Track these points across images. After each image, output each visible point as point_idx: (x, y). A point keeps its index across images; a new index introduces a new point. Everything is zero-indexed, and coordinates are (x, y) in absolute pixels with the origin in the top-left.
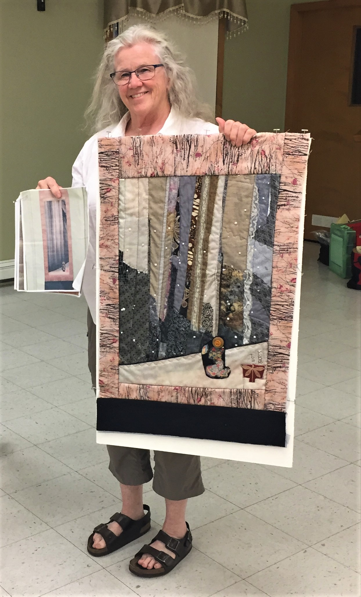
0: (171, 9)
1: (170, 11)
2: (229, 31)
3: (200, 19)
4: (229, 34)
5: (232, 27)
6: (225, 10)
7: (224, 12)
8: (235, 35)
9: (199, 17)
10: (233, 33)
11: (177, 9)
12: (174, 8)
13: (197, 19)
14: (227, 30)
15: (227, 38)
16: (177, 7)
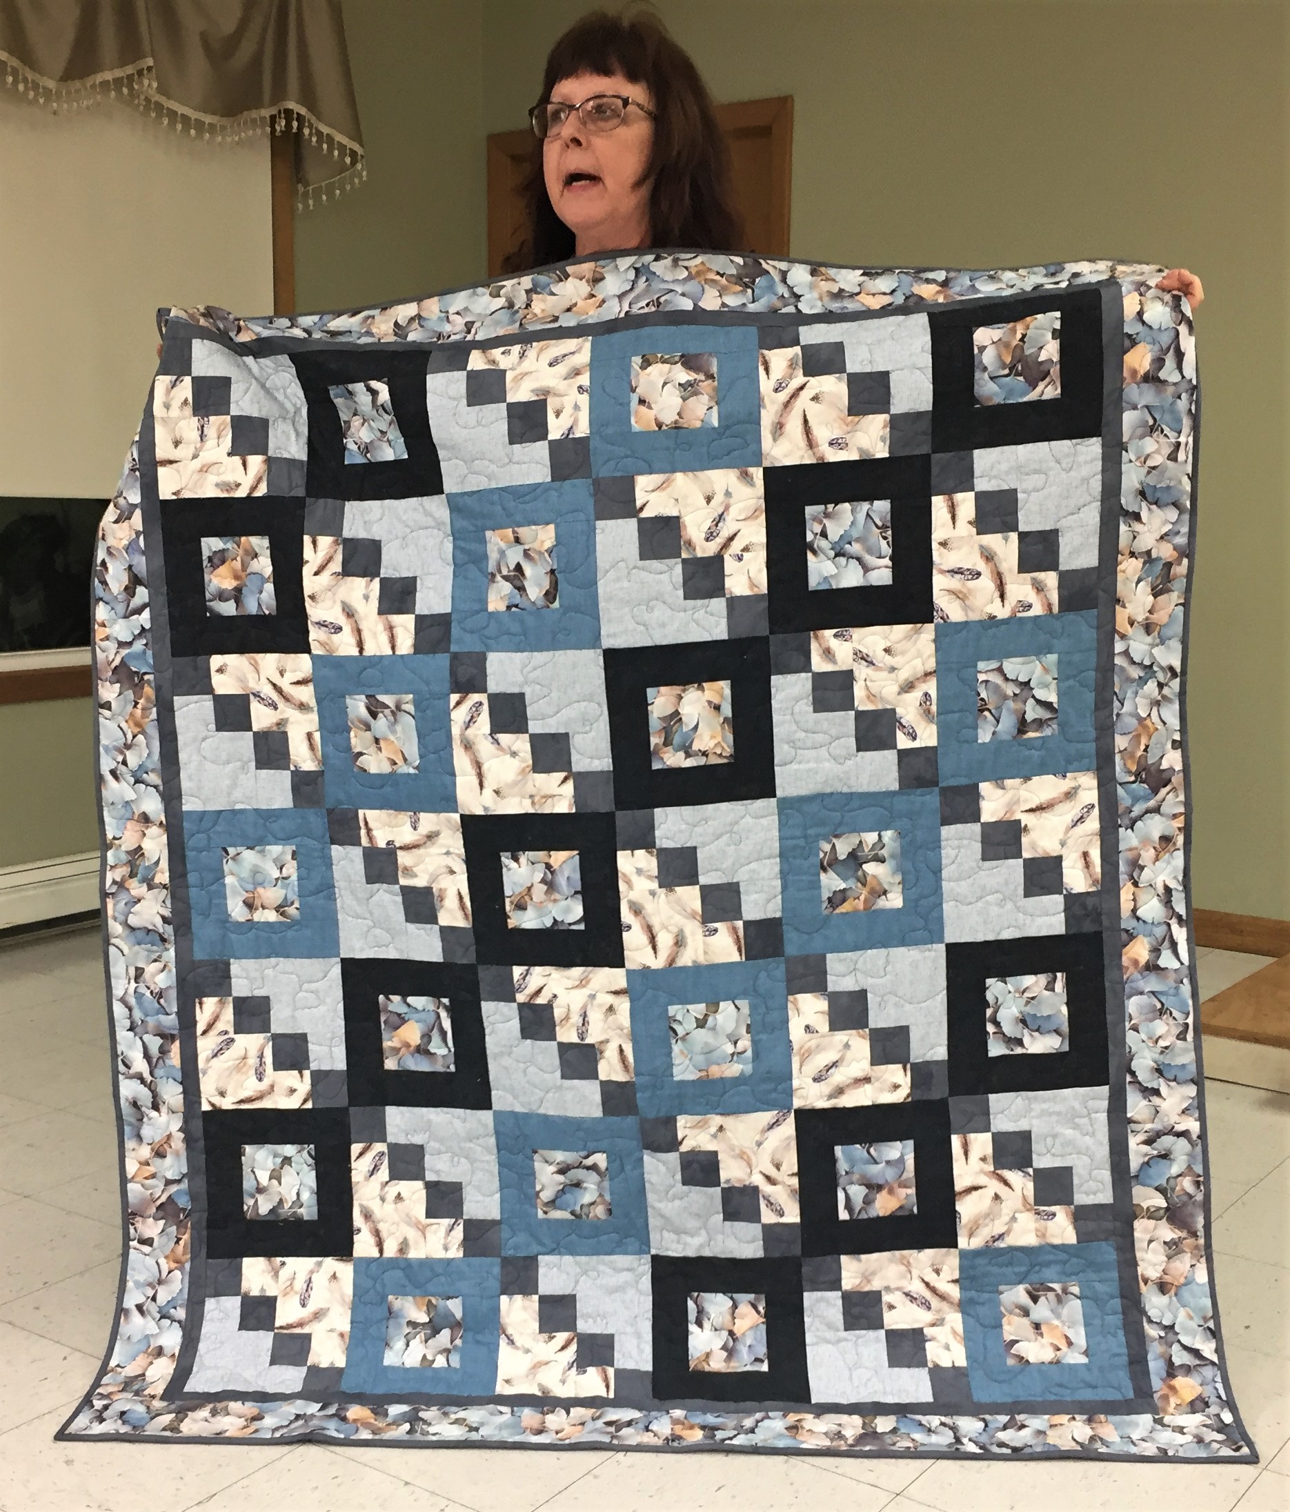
0: (108, 76)
1: (105, 84)
2: (306, 185)
3: (213, 127)
4: (306, 194)
5: (313, 172)
6: (292, 105)
7: (288, 113)
8: (324, 197)
9: (208, 119)
10: (317, 193)
11: (130, 78)
12: (118, 73)
13: (199, 125)
14: (299, 181)
15: (300, 206)
16: (130, 70)
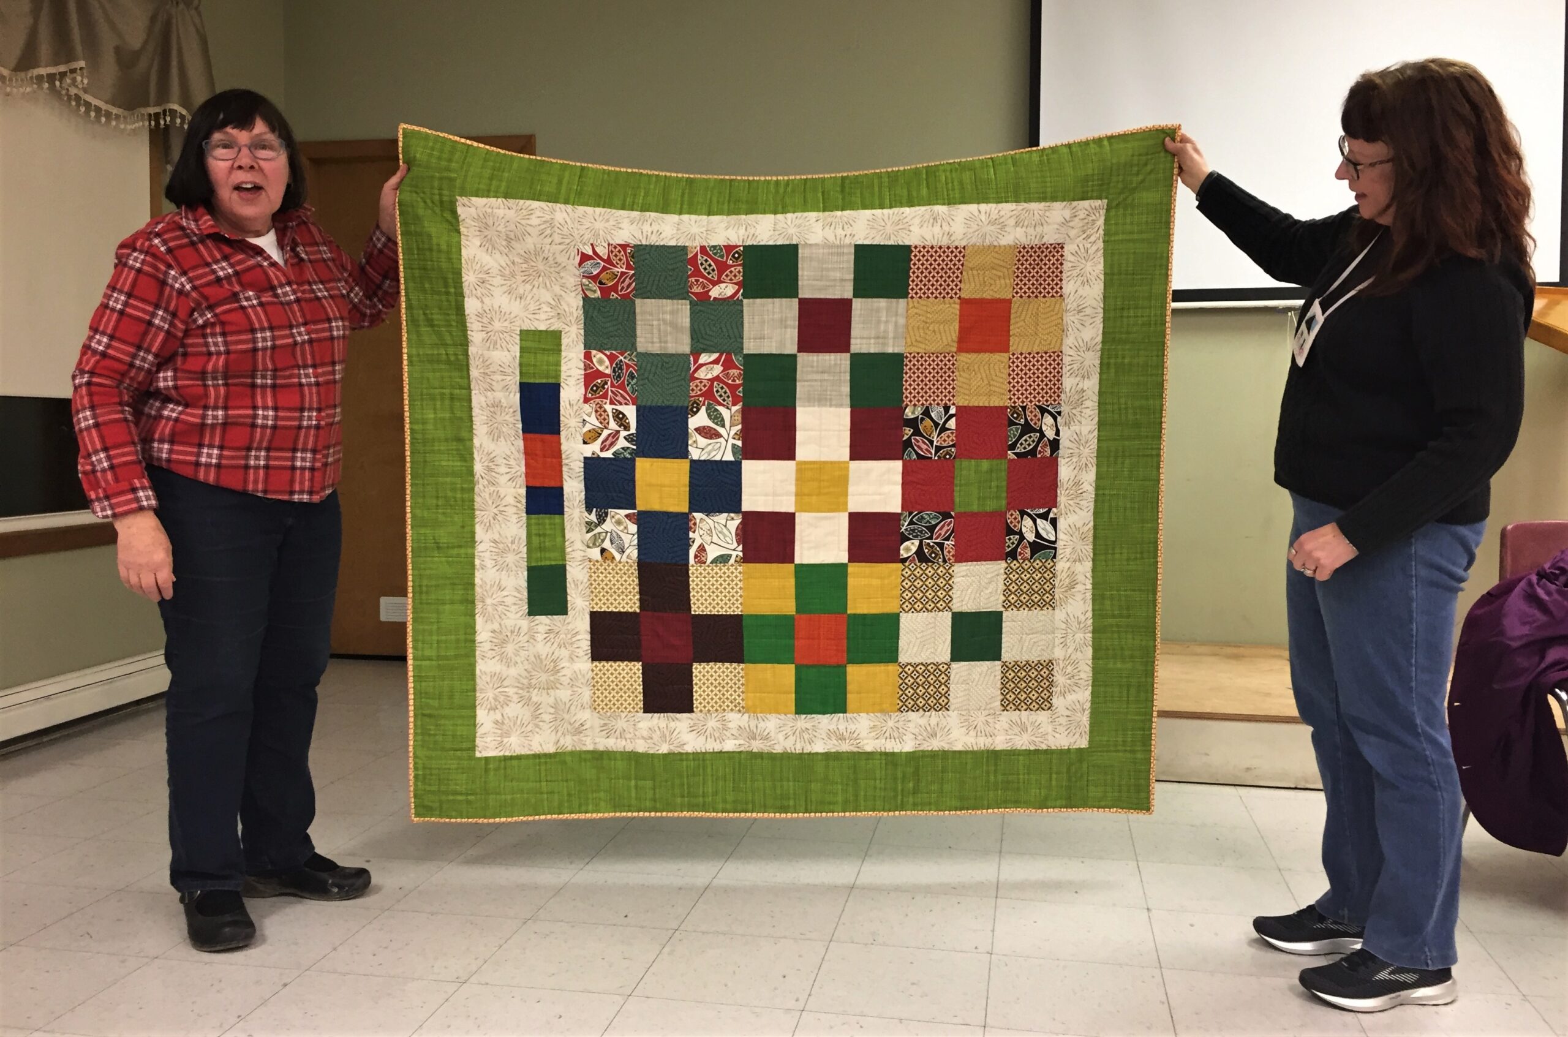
0: (43, 71)
1: (40, 78)
3: (117, 117)
6: (176, 107)
7: (173, 112)
9: (115, 111)
11: (63, 75)
12: (51, 70)
13: (108, 115)
16: (62, 68)
